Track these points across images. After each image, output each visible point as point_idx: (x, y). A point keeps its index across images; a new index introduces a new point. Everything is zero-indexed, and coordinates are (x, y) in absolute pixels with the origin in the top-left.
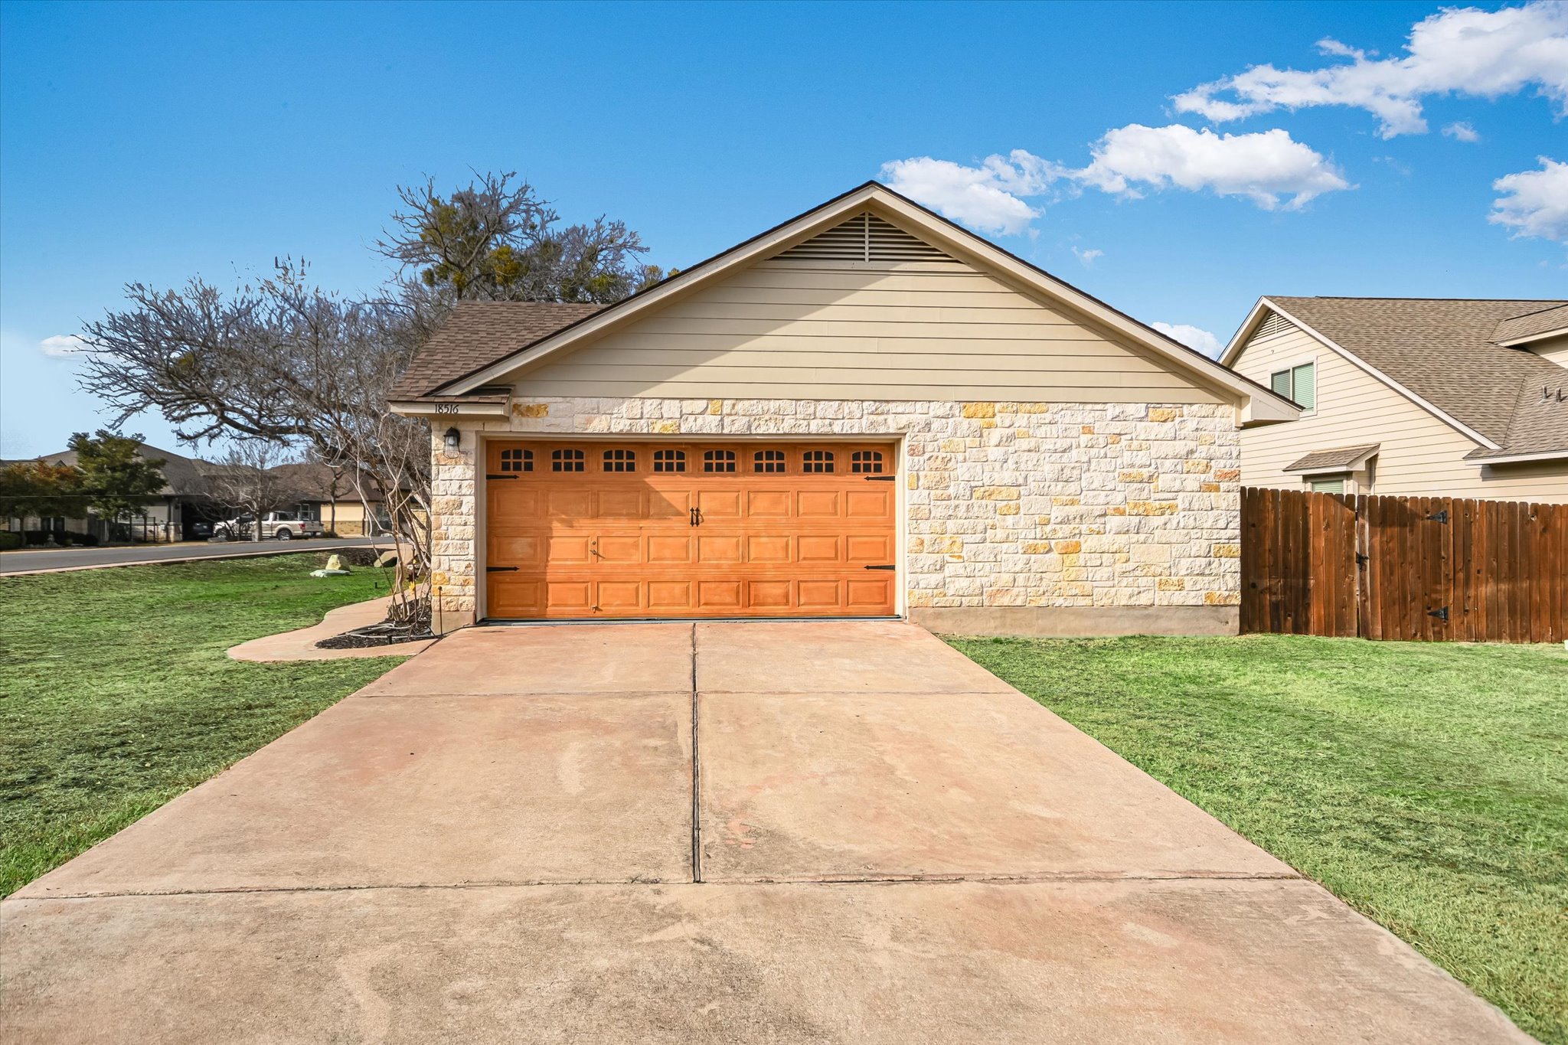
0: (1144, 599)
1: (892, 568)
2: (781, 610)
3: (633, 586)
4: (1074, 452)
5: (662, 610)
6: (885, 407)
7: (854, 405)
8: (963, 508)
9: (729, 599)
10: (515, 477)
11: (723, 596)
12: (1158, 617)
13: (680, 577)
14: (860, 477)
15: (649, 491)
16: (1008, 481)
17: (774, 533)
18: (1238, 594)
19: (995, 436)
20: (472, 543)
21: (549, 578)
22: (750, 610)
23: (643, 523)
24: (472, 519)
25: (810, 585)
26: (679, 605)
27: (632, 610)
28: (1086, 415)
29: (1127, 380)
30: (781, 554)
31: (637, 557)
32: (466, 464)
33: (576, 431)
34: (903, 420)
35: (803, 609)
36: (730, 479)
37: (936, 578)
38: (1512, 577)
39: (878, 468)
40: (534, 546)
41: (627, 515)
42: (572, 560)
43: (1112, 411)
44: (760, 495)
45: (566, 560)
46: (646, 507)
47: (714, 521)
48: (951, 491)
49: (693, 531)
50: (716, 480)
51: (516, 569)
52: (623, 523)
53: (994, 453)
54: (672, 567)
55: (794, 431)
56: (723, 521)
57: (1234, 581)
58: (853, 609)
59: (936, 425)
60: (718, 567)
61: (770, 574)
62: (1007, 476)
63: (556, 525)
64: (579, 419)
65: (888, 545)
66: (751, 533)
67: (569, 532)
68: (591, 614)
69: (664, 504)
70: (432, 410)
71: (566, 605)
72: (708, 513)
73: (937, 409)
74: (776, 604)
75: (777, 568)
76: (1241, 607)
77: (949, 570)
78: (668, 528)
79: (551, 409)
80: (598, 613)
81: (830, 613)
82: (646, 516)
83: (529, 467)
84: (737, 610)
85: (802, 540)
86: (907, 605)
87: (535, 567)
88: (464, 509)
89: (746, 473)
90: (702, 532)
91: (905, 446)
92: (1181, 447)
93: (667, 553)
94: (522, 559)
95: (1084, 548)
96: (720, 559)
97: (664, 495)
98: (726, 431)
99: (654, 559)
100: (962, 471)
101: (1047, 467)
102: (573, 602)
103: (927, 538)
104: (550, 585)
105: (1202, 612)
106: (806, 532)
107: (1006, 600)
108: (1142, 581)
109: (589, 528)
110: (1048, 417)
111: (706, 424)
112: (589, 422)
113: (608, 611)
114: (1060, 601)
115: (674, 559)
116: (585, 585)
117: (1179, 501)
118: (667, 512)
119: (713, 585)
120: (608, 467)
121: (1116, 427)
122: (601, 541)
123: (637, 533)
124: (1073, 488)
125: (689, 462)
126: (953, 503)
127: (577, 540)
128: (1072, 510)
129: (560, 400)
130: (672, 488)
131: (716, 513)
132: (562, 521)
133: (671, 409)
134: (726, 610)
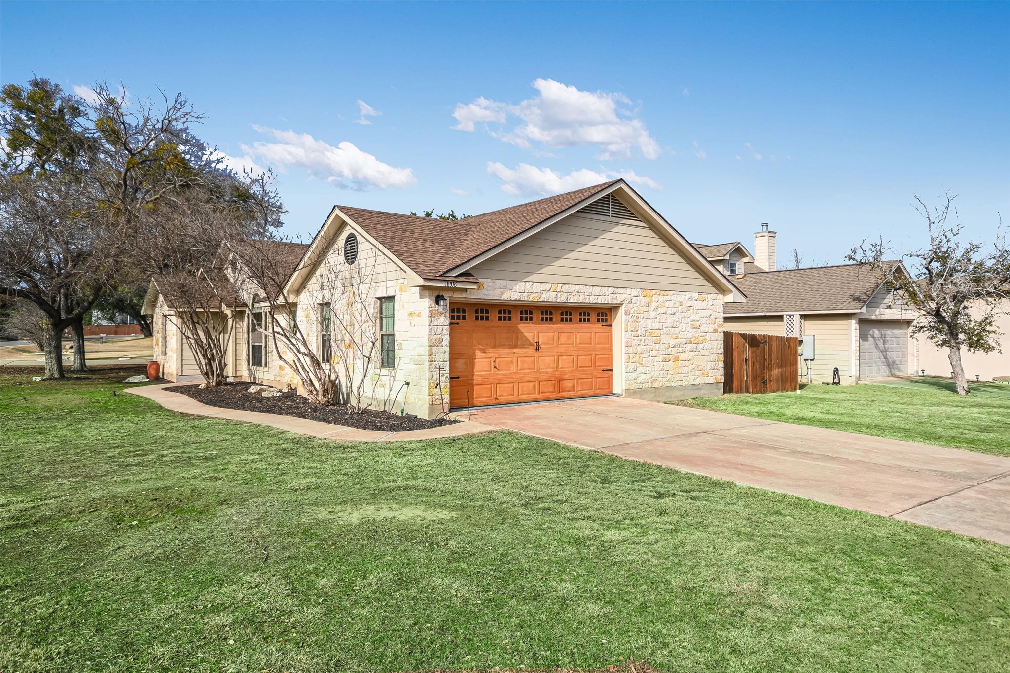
0: (697, 382)
1: (611, 370)
2: (571, 394)
3: (511, 385)
4: (677, 314)
5: (524, 397)
6: (618, 290)
7: (606, 289)
8: (643, 341)
9: (551, 390)
10: (458, 324)
11: (549, 388)
12: (701, 389)
13: (532, 379)
14: (600, 325)
15: (518, 332)
16: (658, 328)
17: (568, 354)
18: (723, 377)
19: (653, 306)
20: (448, 363)
21: (475, 382)
22: (560, 395)
23: (515, 350)
24: (448, 349)
25: (583, 380)
26: (531, 394)
27: (511, 398)
28: (680, 297)
29: (692, 282)
30: (571, 365)
31: (513, 369)
32: (445, 316)
33: (496, 298)
34: (623, 297)
35: (580, 393)
36: (551, 326)
37: (634, 375)
38: (781, 367)
39: (606, 321)
40: (466, 364)
41: (508, 345)
42: (485, 371)
43: (689, 295)
44: (563, 334)
45: (481, 371)
46: (516, 341)
47: (546, 348)
48: (639, 332)
49: (536, 354)
50: (546, 326)
51: (458, 378)
52: (507, 350)
53: (653, 314)
54: (529, 373)
55: (584, 301)
56: (549, 348)
57: (722, 372)
58: (598, 392)
59: (634, 300)
60: (547, 372)
61: (567, 376)
62: (657, 326)
63: (478, 352)
64: (498, 291)
65: (610, 359)
66: (560, 354)
67: (483, 355)
68: (493, 402)
69: (524, 339)
70: (443, 285)
71: (482, 398)
72: (542, 344)
73: (634, 292)
74: (570, 391)
75: (570, 372)
76: (724, 383)
77: (639, 370)
78: (526, 352)
79: (485, 286)
80: (497, 401)
81: (590, 395)
82: (516, 346)
83: (464, 318)
84: (555, 395)
85: (579, 358)
86: (624, 388)
87: (468, 376)
88: (444, 343)
89: (557, 323)
90: (540, 354)
91: (622, 310)
92: (708, 312)
93: (526, 366)
94: (461, 372)
95: (680, 358)
96: (547, 368)
97: (525, 334)
98: (558, 301)
99: (521, 370)
100: (642, 323)
101: (669, 321)
102: (485, 395)
103: (631, 355)
104: (475, 387)
105: (714, 385)
106: (581, 353)
107: (656, 384)
108: (697, 373)
109: (492, 353)
110: (669, 298)
111: (549, 297)
112: (502, 293)
113: (502, 399)
114: (673, 384)
115: (528, 369)
116: (489, 386)
117: (707, 337)
118: (526, 344)
119: (545, 383)
120: (500, 318)
121: (689, 303)
122: (497, 360)
123: (512, 355)
124: (677, 331)
125: (534, 316)
126: (640, 338)
127: (486, 360)
128: (677, 341)
129: (489, 280)
130: (529, 330)
131: (546, 344)
132: (480, 349)
133: (537, 287)
134: (551, 395)
